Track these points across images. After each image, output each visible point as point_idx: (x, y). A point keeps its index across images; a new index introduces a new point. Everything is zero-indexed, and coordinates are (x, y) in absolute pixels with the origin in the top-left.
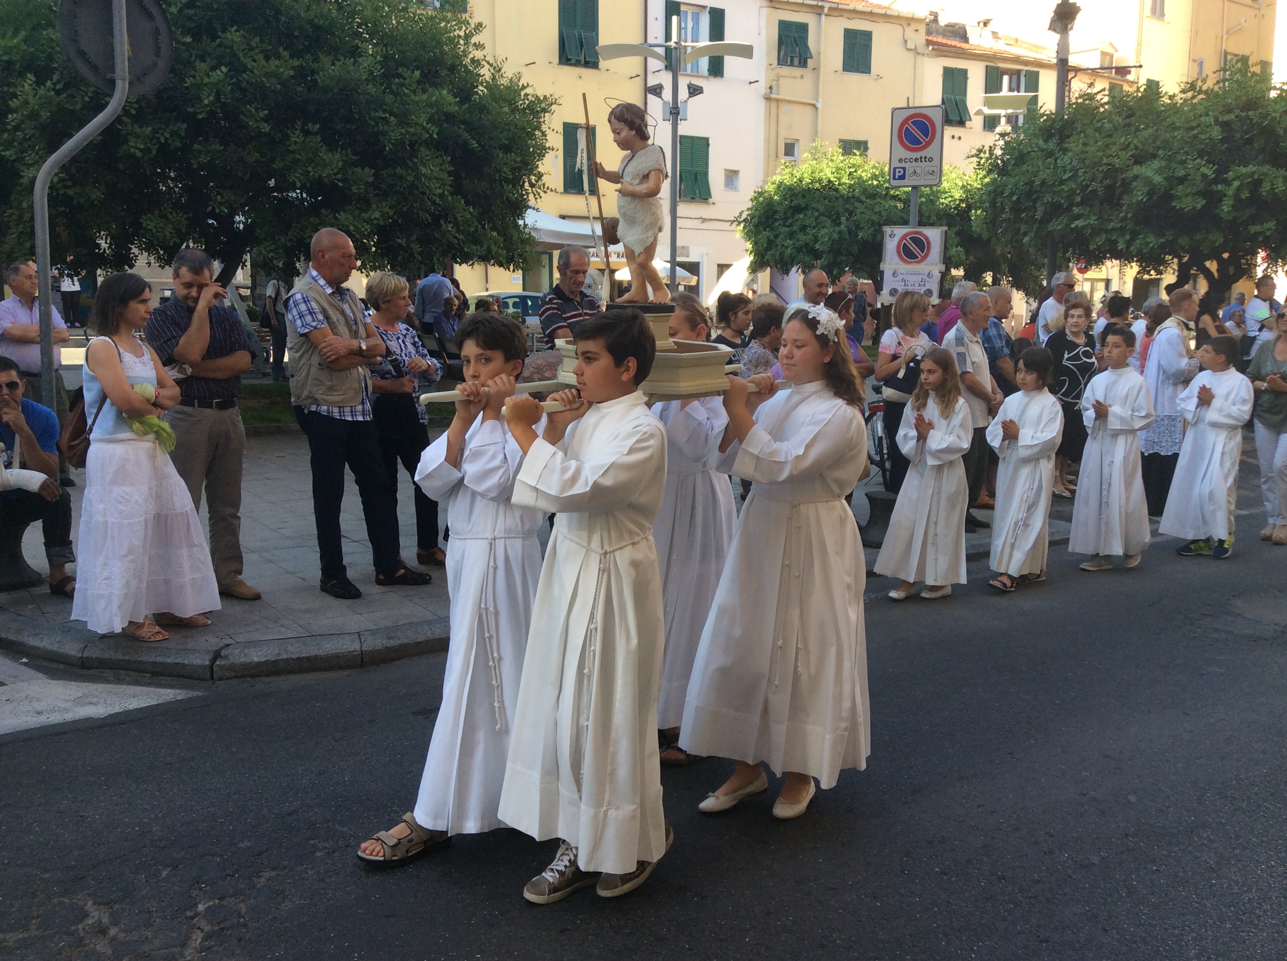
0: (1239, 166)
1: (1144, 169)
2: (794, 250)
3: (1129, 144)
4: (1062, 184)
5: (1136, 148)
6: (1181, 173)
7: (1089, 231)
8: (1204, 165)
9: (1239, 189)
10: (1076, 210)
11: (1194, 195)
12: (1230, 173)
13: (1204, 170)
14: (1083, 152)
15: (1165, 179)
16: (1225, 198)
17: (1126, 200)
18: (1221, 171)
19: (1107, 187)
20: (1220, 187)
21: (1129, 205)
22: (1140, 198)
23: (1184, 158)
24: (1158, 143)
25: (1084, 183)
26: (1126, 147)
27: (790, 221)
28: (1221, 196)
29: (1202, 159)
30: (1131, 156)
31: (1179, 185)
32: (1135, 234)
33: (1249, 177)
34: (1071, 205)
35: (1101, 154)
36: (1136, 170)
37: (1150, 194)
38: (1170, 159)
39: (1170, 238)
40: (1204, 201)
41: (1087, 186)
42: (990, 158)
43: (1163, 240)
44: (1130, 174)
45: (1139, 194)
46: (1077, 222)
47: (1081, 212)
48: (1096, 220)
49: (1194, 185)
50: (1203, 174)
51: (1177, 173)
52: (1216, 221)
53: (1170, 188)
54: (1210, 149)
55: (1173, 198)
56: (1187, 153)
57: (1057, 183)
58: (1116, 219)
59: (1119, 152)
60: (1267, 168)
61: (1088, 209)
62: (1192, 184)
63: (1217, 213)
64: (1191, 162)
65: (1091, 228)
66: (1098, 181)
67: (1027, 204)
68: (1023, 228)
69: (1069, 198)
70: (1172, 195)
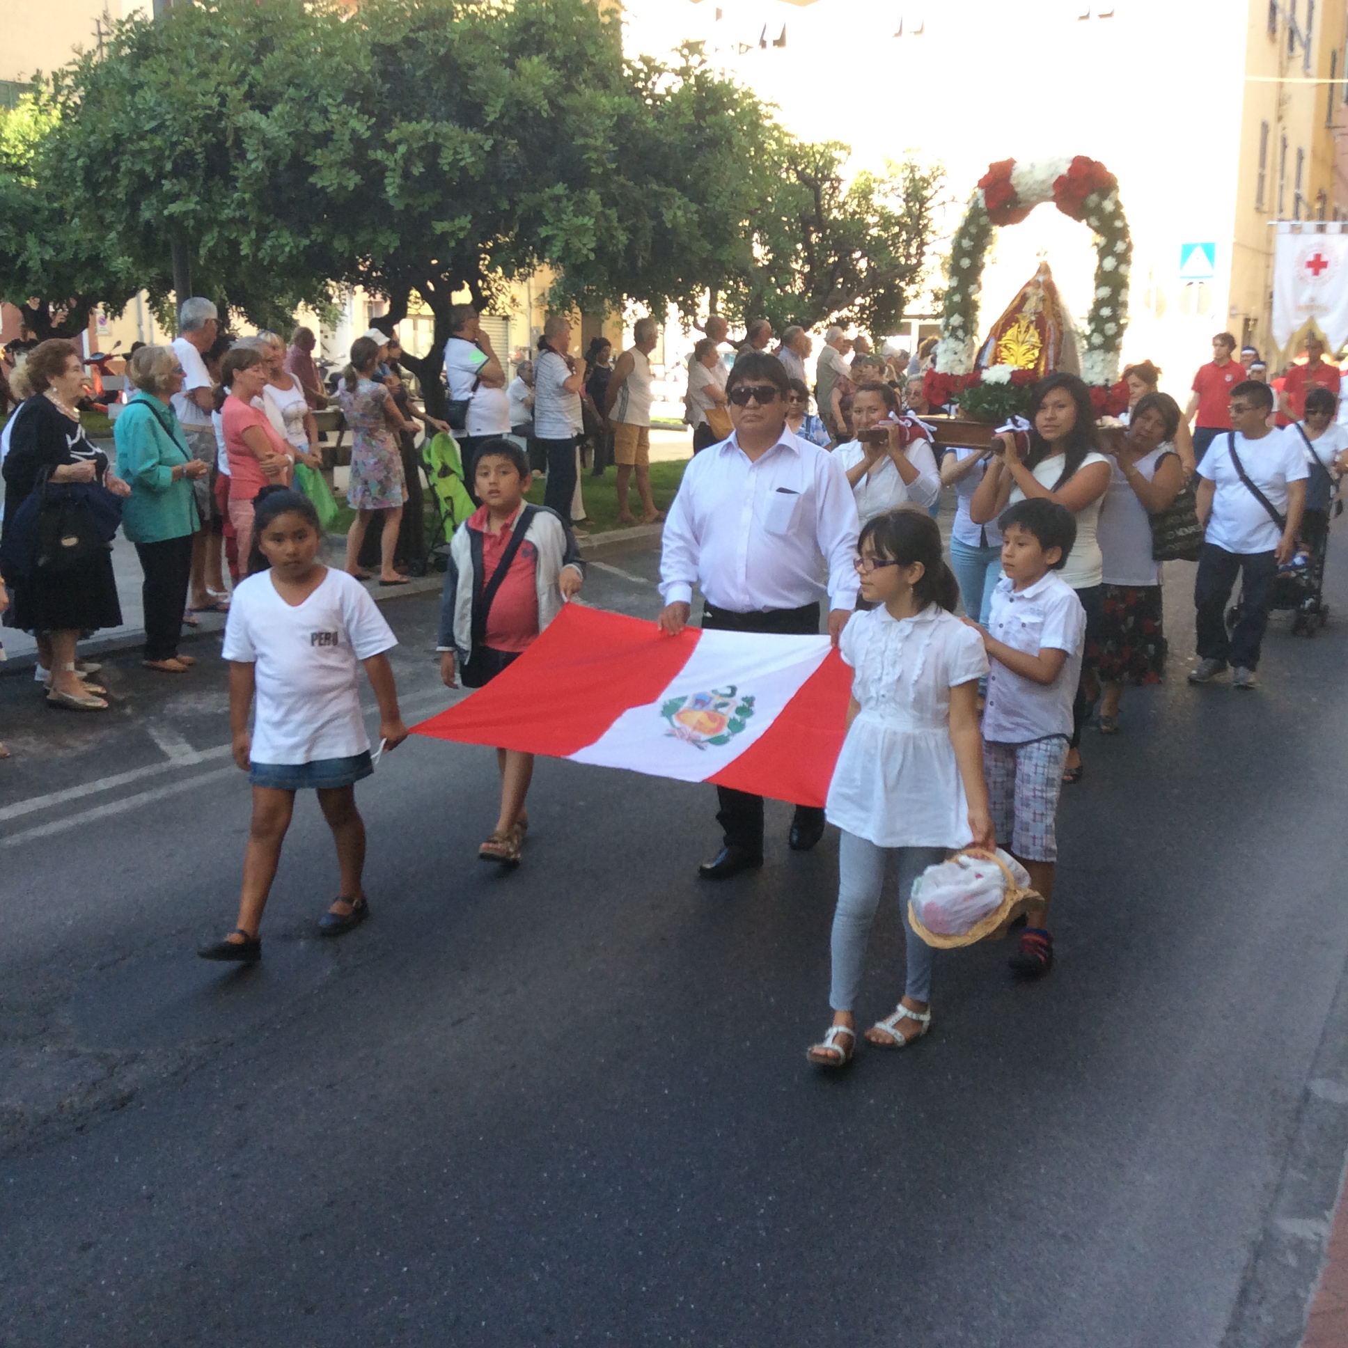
1: (256, 117)
3: (243, 75)
5: (255, 83)
6: (318, 127)
7: (192, 222)
8: (357, 116)
9: (408, 158)
10: (167, 185)
11: (344, 163)
12: (394, 131)
13: (353, 123)
15: (295, 135)
16: (388, 174)
17: (241, 171)
18: (381, 127)
19: (208, 148)
21: (247, 178)
23: (325, 103)
24: (288, 76)
25: (175, 139)
26: (237, 80)
28: (382, 170)
29: (353, 107)
30: (248, 96)
31: (315, 147)
32: (263, 231)
33: (422, 139)
34: (161, 176)
35: (195, 88)
36: (252, 118)
37: (272, 163)
38: (303, 103)
39: (320, 239)
40: (357, 179)
41: (178, 143)
42: (58, 90)
43: (307, 242)
45: (256, 162)
46: (171, 206)
47: (176, 189)
48: (197, 203)
49: (341, 149)
50: (354, 131)
51: (312, 127)
52: (386, 207)
53: (302, 152)
54: (363, 89)
55: (313, 169)
56: (330, 96)
57: (135, 137)
58: (232, 202)
59: (226, 86)
60: (447, 128)
61: (186, 183)
62: (338, 146)
63: (384, 196)
64: (334, 110)
65: (194, 218)
66: (195, 135)
67: (103, 174)
68: (109, 216)
69: (156, 162)
70: (309, 163)
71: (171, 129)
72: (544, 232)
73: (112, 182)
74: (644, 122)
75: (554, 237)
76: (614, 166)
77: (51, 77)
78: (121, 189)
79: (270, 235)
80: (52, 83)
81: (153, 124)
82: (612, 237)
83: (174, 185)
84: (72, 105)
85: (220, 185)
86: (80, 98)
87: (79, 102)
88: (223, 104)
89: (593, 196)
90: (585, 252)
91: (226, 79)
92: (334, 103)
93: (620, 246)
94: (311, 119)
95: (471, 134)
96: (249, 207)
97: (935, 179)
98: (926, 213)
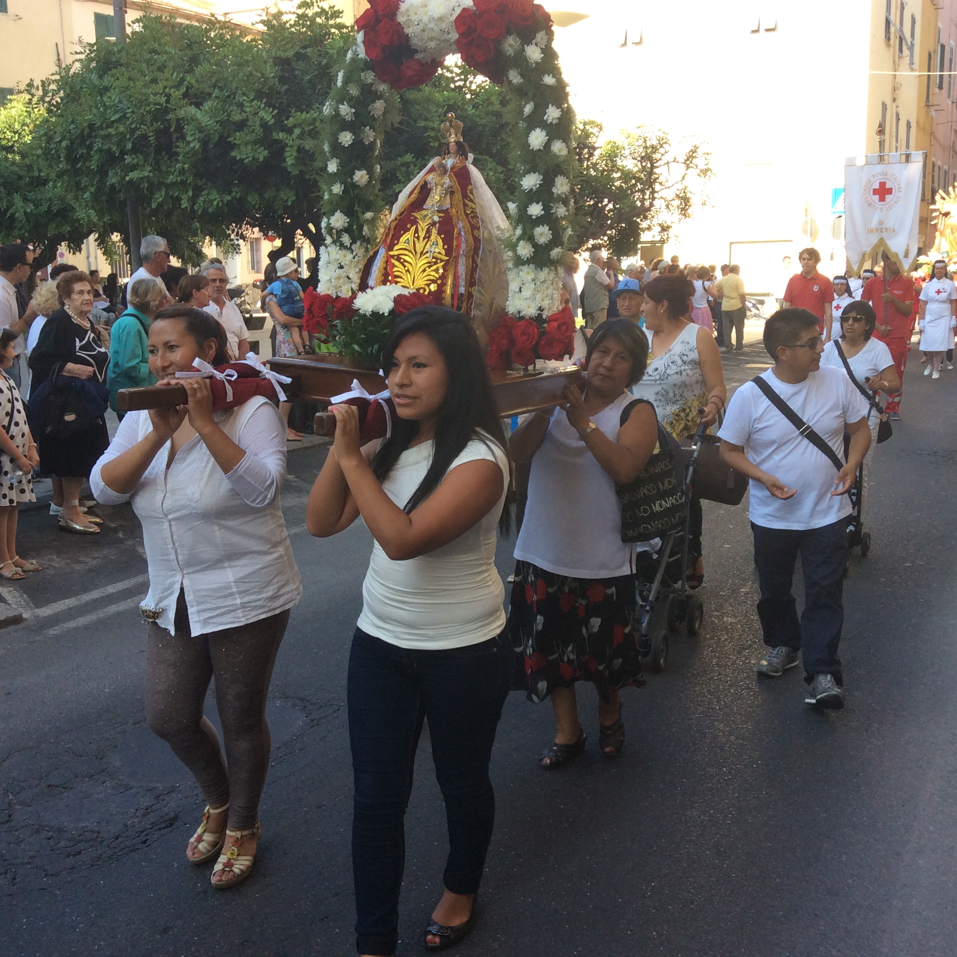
0: (299, 111)
1: (192, 110)
3: (182, 80)
4: (112, 127)
5: (190, 86)
6: (237, 117)
7: (146, 185)
8: (264, 108)
9: (301, 138)
10: (128, 159)
11: (255, 142)
12: (291, 119)
13: (262, 113)
14: (128, 88)
15: (221, 123)
16: (288, 149)
17: (181, 148)
18: (282, 116)
19: (158, 132)
20: (280, 134)
21: (186, 154)
22: (192, 145)
23: (241, 101)
24: (214, 81)
25: (133, 126)
29: (261, 102)
30: (185, 95)
31: (235, 131)
32: (198, 190)
33: (310, 124)
34: (123, 153)
35: (150, 91)
37: (205, 142)
38: (226, 100)
39: (238, 196)
40: (267, 151)
41: (136, 129)
42: (45, 93)
43: (229, 198)
45: (193, 141)
46: (130, 174)
47: (135, 161)
48: (150, 172)
49: (253, 132)
50: (262, 119)
51: (232, 116)
52: (285, 173)
53: (226, 135)
54: (268, 89)
55: (233, 146)
56: (244, 94)
57: (104, 126)
58: (175, 171)
59: (170, 89)
61: (141, 157)
62: (251, 131)
63: (284, 165)
64: (248, 104)
65: (148, 182)
66: (149, 124)
67: (80, 152)
68: (85, 181)
69: (120, 143)
70: (230, 142)
71: (131, 119)
73: (87, 157)
74: (466, 110)
77: (40, 84)
78: (93, 162)
79: (203, 193)
80: (41, 88)
81: (117, 116)
83: (133, 159)
84: (55, 103)
85: (165, 159)
86: (61, 98)
87: (59, 101)
88: (168, 101)
91: (170, 83)
92: (248, 100)
94: (232, 111)
96: (188, 174)
97: (661, 146)
98: (655, 170)
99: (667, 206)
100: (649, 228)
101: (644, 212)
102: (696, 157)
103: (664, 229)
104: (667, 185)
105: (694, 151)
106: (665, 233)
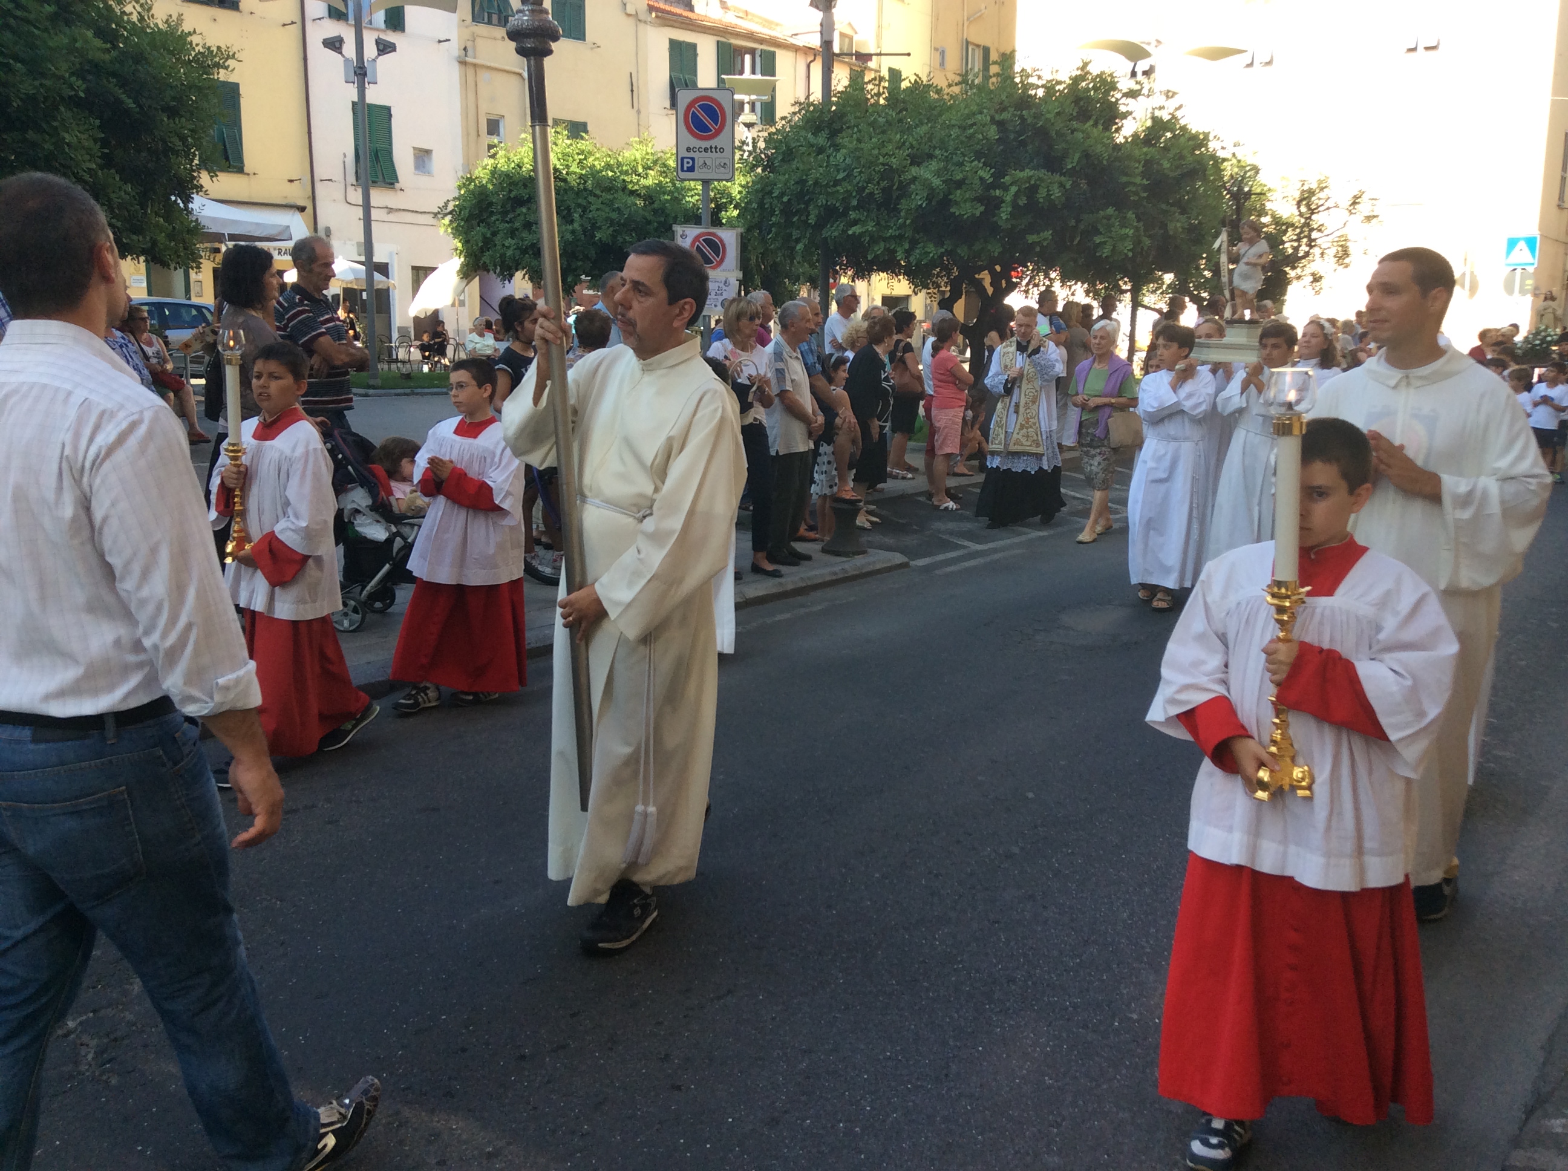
0: (1015, 170)
2: (518, 252)
3: (904, 143)
4: (837, 185)
5: (912, 147)
6: (959, 176)
7: (868, 239)
8: (981, 168)
9: (1017, 195)
10: (853, 215)
11: (973, 200)
12: (1007, 178)
13: (981, 173)
14: (856, 149)
15: (944, 182)
16: (1003, 205)
17: (904, 205)
18: (999, 175)
19: (884, 190)
20: (997, 191)
21: (908, 210)
22: (919, 203)
23: (961, 160)
24: (934, 142)
25: (860, 184)
26: (900, 146)
27: (511, 216)
28: (999, 202)
29: (979, 162)
30: (908, 155)
31: (957, 188)
32: (914, 243)
33: (1026, 182)
34: (847, 209)
35: (876, 152)
36: (914, 171)
37: (929, 199)
38: (947, 160)
41: (864, 188)
43: (943, 250)
44: (908, 176)
45: (918, 199)
46: (854, 228)
47: (859, 217)
48: (874, 226)
49: (972, 190)
50: (981, 178)
51: (955, 176)
52: (995, 229)
53: (948, 193)
54: (987, 150)
55: (954, 203)
57: (831, 184)
60: (1042, 173)
61: (865, 214)
62: (970, 188)
64: (968, 165)
66: (875, 182)
67: (799, 207)
68: (796, 234)
69: (845, 200)
70: (950, 200)
71: (858, 178)
72: (1098, 240)
74: (1162, 165)
75: (1105, 243)
76: (1145, 195)
79: (919, 246)
82: (1140, 242)
83: (856, 214)
89: (1131, 215)
90: (1126, 251)
92: (969, 160)
93: (1145, 248)
95: (1057, 177)
96: (907, 229)
97: (1322, 189)
98: (1314, 217)
99: (1322, 254)
100: (1299, 278)
101: (1293, 260)
102: (1359, 203)
103: (1317, 279)
104: (1326, 233)
105: (1356, 197)
106: (1318, 284)
